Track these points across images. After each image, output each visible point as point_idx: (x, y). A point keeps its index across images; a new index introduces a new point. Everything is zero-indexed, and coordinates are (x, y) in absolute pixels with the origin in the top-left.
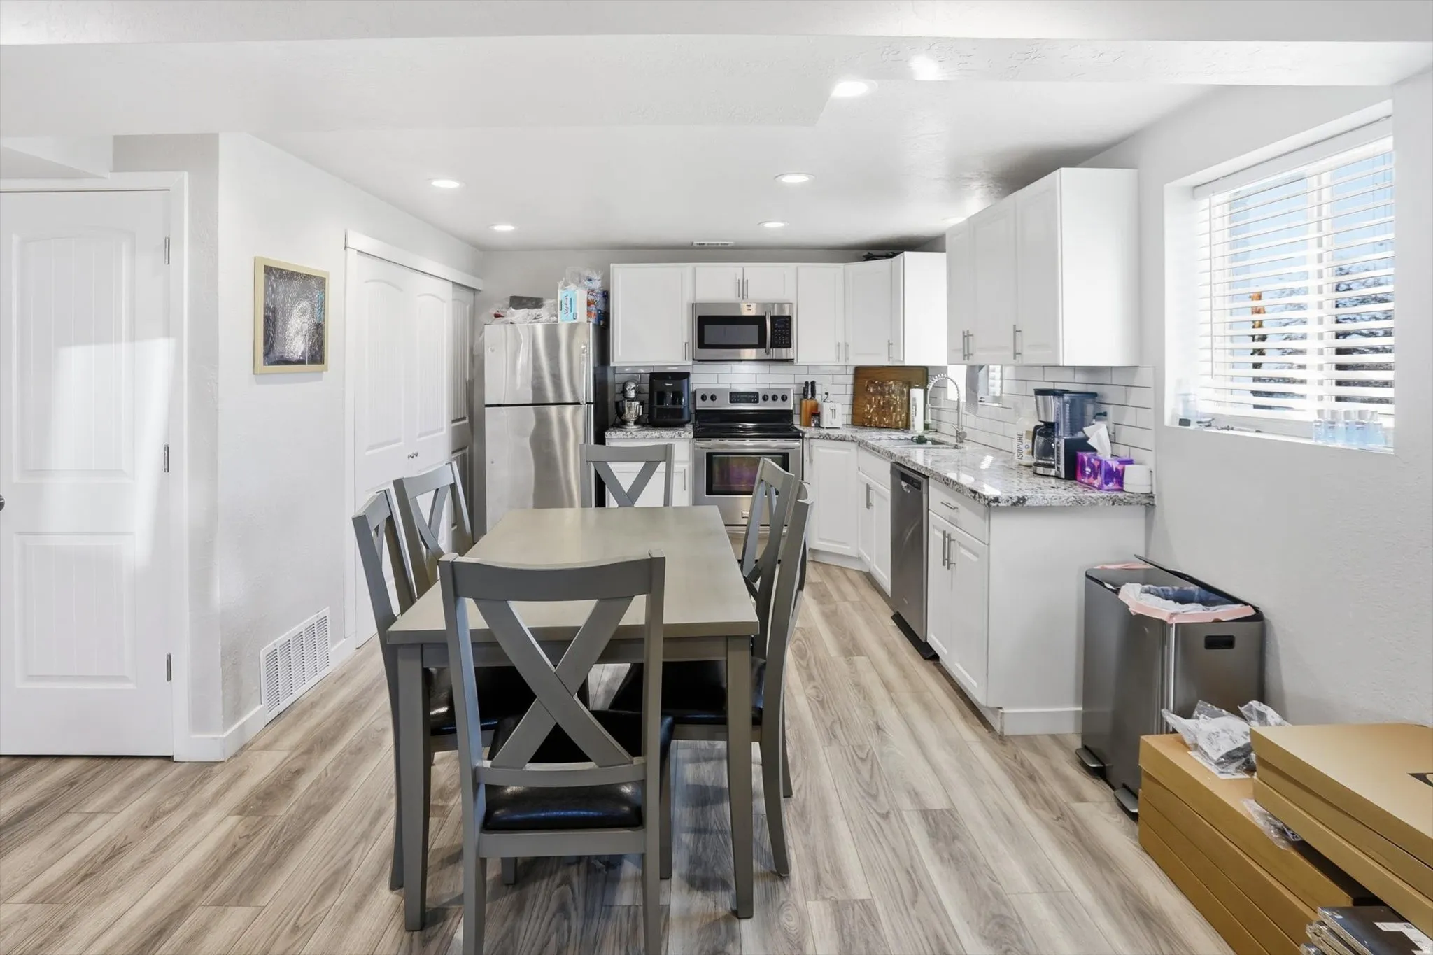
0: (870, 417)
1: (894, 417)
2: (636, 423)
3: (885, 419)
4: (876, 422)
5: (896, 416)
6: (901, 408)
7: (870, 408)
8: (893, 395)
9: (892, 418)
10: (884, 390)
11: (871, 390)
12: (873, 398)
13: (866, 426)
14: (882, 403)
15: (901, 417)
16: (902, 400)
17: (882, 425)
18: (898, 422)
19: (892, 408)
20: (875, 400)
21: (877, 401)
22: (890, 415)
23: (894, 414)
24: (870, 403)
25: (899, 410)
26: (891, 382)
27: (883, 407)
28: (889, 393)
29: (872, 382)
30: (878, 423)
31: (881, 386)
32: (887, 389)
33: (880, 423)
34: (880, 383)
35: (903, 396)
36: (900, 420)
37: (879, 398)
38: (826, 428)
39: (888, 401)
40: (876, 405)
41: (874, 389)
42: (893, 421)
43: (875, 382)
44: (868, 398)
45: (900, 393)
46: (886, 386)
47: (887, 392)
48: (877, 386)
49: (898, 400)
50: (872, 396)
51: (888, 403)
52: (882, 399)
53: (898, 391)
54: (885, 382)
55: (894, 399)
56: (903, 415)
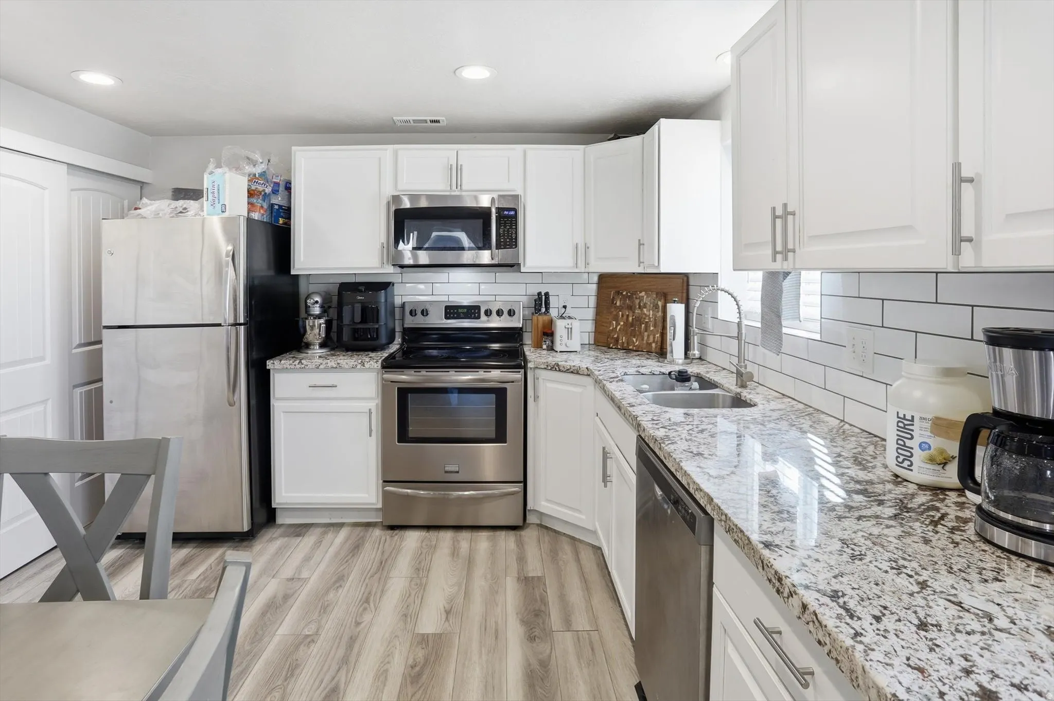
0: (616, 336)
1: (645, 338)
3: (634, 340)
4: (623, 344)
5: (649, 337)
6: (655, 326)
7: (618, 324)
8: (645, 310)
9: (643, 339)
10: (633, 302)
11: (618, 304)
12: (621, 313)
13: (612, 348)
14: (630, 319)
15: (654, 338)
16: (656, 316)
17: (631, 347)
18: (650, 344)
19: (643, 325)
20: (622, 316)
21: (625, 317)
22: (641, 335)
23: (646, 334)
24: (616, 319)
25: (652, 328)
26: (643, 295)
27: (632, 325)
28: (640, 307)
29: (618, 293)
30: (625, 345)
31: (629, 297)
32: (637, 301)
33: (628, 344)
34: (629, 294)
35: (658, 312)
36: (654, 342)
37: (627, 313)
38: (560, 352)
39: (638, 317)
40: (624, 322)
41: (622, 302)
42: (645, 342)
43: (622, 293)
44: (615, 313)
45: (654, 308)
46: (636, 298)
47: (638, 307)
48: (625, 298)
49: (651, 316)
50: (618, 310)
51: (639, 320)
52: (631, 314)
53: (652, 306)
54: (635, 293)
55: (645, 314)
56: (657, 336)
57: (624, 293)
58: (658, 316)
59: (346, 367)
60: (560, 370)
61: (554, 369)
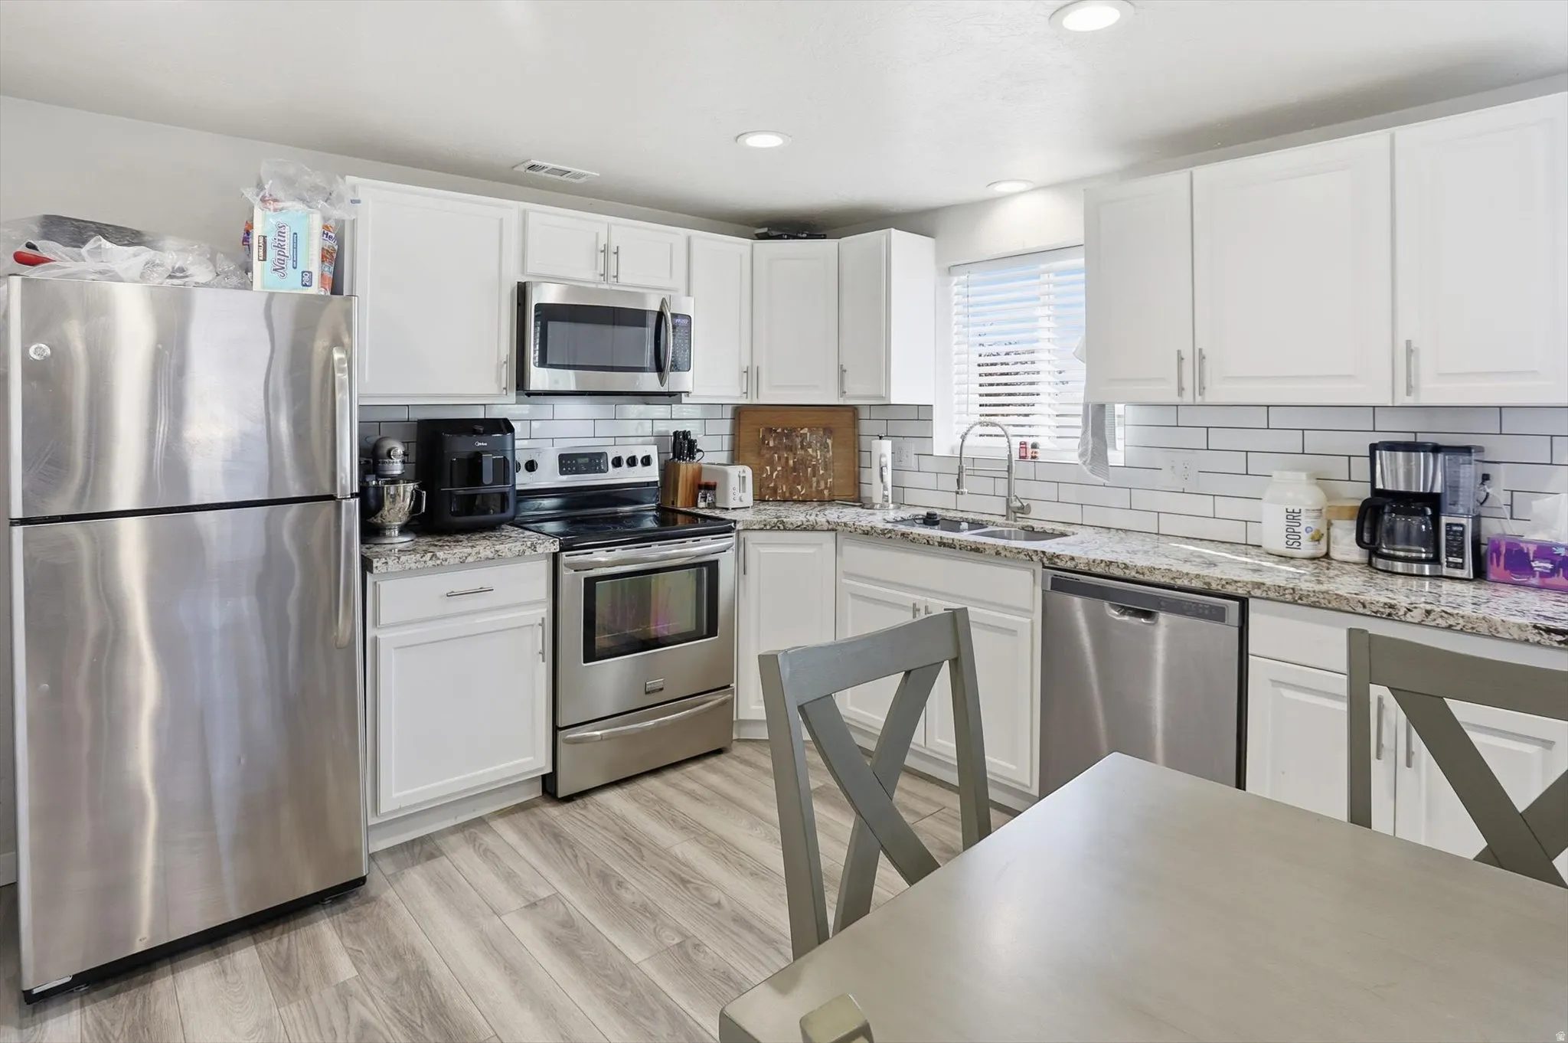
0: (772, 485)
1: (815, 485)
2: (404, 530)
3: (799, 487)
4: (784, 493)
5: (818, 482)
6: (826, 469)
7: (773, 470)
8: (810, 450)
9: (811, 487)
10: (793, 441)
11: (771, 444)
12: (776, 455)
13: (768, 501)
14: (791, 462)
15: (826, 484)
16: (825, 457)
17: (795, 497)
18: (822, 491)
19: (809, 469)
20: (779, 458)
21: (783, 461)
22: (808, 481)
23: (814, 479)
24: (771, 463)
25: (821, 472)
26: (805, 430)
27: (794, 469)
28: (802, 447)
29: (770, 430)
30: (787, 495)
31: (787, 436)
32: (798, 440)
33: (791, 494)
34: (786, 431)
35: (828, 451)
36: (826, 488)
37: (786, 455)
38: (733, 509)
39: (802, 460)
40: (782, 467)
41: (776, 442)
42: (814, 489)
43: (775, 431)
44: (767, 456)
45: (823, 447)
46: (797, 436)
47: (799, 446)
48: (779, 436)
49: (819, 457)
50: (772, 452)
51: (802, 464)
52: (791, 456)
53: (818, 445)
54: (793, 430)
55: (811, 456)
56: (829, 480)
57: (779, 430)
58: (828, 456)
59: (509, 555)
60: (785, 529)
61: (776, 528)
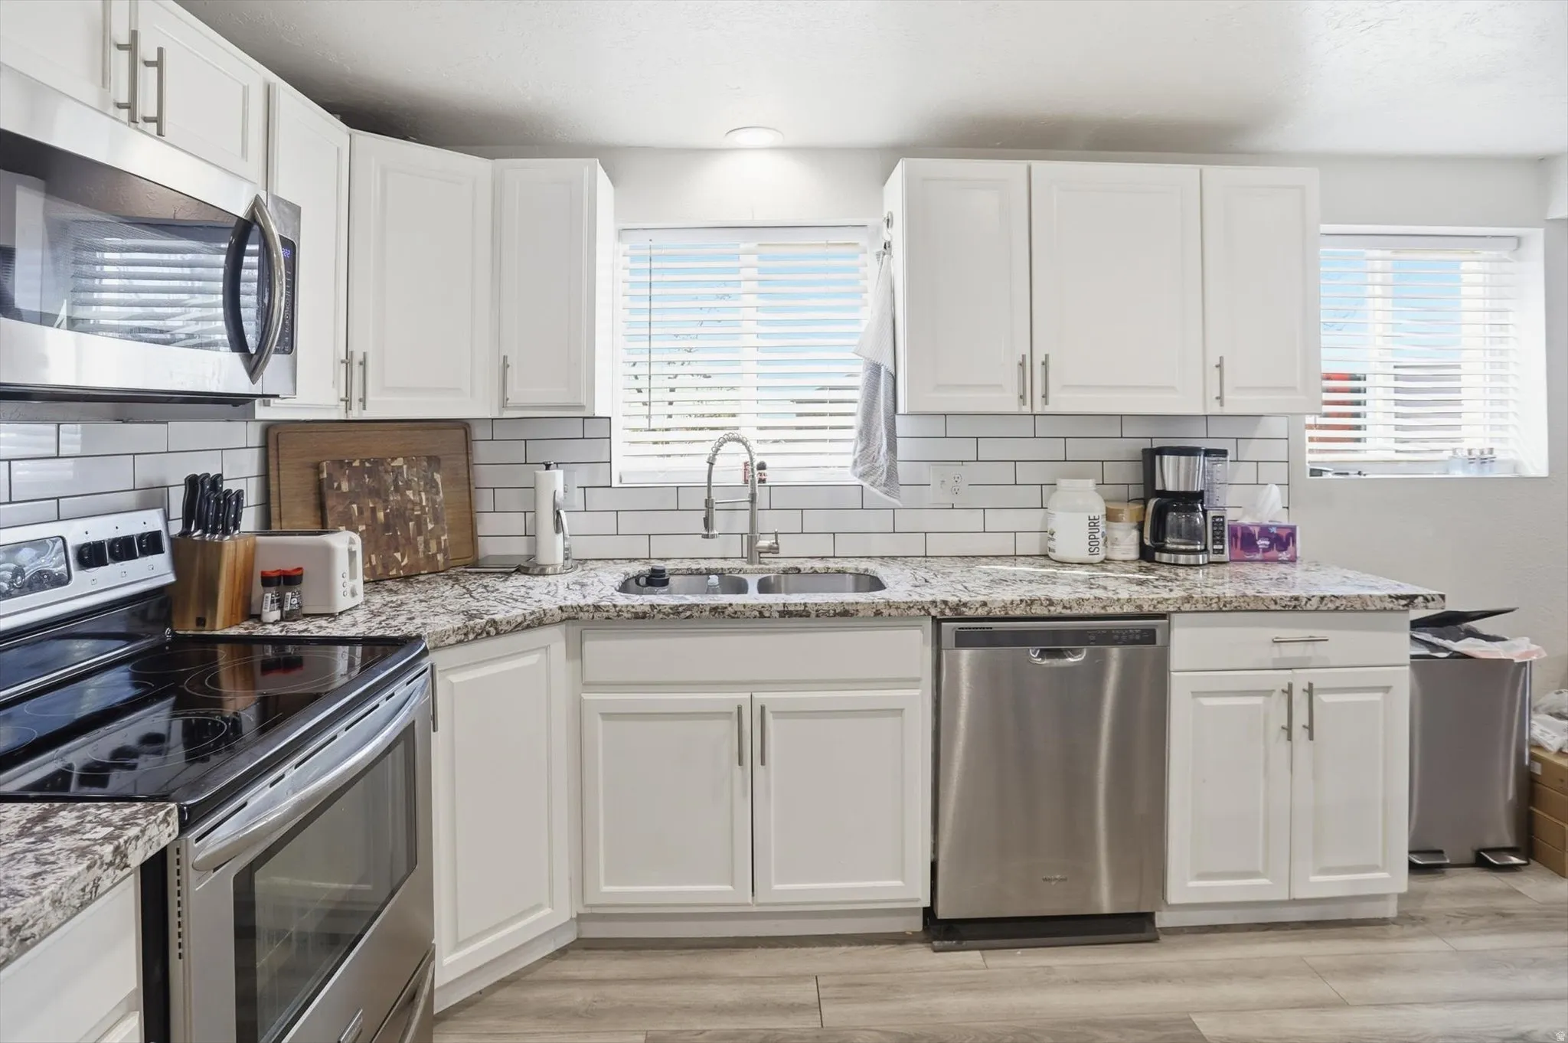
1: (421, 548)
5: (427, 544)
6: (436, 520)
8: (409, 493)
9: (417, 551)
10: (380, 480)
11: (345, 487)
14: (381, 515)
15: (439, 543)
16: (434, 502)
17: (393, 573)
18: (434, 555)
19: (411, 524)
21: (367, 514)
22: (410, 542)
23: (420, 539)
25: (430, 526)
26: (399, 462)
27: (387, 526)
28: (397, 489)
29: (341, 464)
30: (380, 570)
31: (370, 472)
32: (389, 478)
33: (386, 567)
34: (367, 465)
35: (438, 493)
36: (439, 550)
37: (371, 505)
38: (341, 612)
39: (397, 510)
40: (367, 525)
41: (353, 484)
42: (421, 555)
43: (349, 464)
44: (340, 508)
45: (428, 487)
46: (387, 472)
47: (392, 489)
48: (356, 474)
49: (424, 504)
50: (348, 502)
51: (399, 516)
52: (380, 506)
53: (422, 483)
54: (378, 462)
55: (410, 500)
56: (443, 538)
57: (356, 464)
58: (438, 500)
60: (497, 634)
61: (485, 635)
